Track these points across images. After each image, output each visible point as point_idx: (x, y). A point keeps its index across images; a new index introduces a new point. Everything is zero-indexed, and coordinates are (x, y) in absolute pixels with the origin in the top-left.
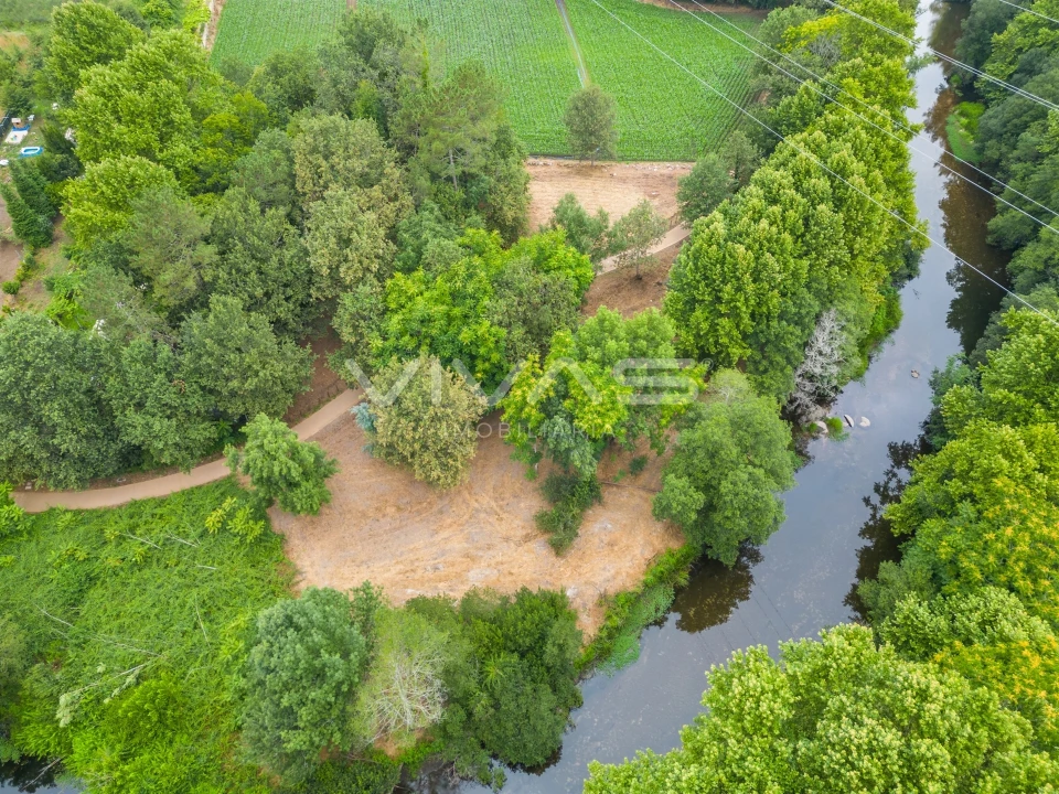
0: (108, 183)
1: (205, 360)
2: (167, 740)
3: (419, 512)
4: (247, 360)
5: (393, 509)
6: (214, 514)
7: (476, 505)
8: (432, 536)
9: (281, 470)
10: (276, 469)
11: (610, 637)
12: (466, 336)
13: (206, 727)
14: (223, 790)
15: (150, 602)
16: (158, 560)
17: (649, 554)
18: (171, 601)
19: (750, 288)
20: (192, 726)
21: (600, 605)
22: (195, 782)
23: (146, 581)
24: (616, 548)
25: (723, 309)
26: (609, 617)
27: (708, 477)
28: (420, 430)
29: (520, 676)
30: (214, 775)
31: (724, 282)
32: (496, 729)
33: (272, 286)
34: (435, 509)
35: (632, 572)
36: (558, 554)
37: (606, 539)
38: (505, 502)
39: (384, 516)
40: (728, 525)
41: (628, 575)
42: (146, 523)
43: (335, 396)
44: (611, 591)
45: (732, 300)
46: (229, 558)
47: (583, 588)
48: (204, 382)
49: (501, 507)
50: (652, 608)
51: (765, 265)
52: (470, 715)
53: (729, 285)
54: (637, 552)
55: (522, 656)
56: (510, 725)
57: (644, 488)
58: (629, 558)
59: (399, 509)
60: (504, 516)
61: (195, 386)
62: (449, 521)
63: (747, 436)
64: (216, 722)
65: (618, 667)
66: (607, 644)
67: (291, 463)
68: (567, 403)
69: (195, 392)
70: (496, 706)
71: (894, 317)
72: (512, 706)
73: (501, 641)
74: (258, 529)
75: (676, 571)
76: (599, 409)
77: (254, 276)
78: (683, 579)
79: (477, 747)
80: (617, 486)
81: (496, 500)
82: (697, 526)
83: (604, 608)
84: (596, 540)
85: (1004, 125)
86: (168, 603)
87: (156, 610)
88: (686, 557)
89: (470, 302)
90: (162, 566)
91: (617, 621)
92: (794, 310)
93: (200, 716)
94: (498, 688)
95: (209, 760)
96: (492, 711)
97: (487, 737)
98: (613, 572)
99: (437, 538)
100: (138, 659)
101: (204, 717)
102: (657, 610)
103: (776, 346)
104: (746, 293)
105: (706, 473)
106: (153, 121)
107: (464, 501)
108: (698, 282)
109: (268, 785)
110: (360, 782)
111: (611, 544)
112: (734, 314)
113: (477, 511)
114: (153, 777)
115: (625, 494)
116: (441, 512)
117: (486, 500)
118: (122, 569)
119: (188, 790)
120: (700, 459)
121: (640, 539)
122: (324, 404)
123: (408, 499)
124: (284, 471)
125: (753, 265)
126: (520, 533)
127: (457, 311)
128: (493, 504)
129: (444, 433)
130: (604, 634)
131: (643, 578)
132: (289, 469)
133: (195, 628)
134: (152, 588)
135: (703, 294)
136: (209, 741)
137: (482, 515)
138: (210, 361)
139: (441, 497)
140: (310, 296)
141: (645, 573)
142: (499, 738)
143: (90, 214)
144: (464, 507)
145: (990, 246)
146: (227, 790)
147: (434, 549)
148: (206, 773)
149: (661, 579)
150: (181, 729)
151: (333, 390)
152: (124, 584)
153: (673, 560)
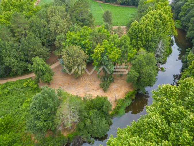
0: (8, 15)
1: (25, 47)
2: (8, 133)
3: (73, 85)
4: (35, 47)
5: (67, 84)
6: (25, 83)
7: (86, 83)
8: (76, 89)
9: (41, 68)
10: (40, 68)
11: (118, 109)
12: (83, 42)
13: (18, 130)
14: (21, 145)
15: (8, 102)
16: (11, 94)
17: (126, 92)
18: (13, 102)
19: (145, 33)
20: (15, 129)
21: (115, 102)
22: (14, 143)
23: (8, 98)
24: (118, 91)
25: (139, 39)
26: (118, 104)
27: (139, 70)
28: (74, 59)
29: (97, 115)
30: (19, 141)
31: (139, 33)
32: (92, 128)
33: (42, 35)
34: (77, 84)
35: (122, 95)
36: (105, 92)
37: (116, 89)
38: (92, 83)
39: (65, 85)
40: (145, 80)
41: (121, 96)
42: (9, 86)
43: (55, 63)
44: (118, 99)
45: (141, 37)
46: (28, 93)
47: (111, 99)
48: (25, 52)
49: (92, 84)
50: (127, 103)
51: (148, 29)
52: (85, 125)
53: (140, 33)
54: (123, 91)
55: (98, 110)
56: (95, 127)
57: (123, 80)
58: (121, 93)
59: (68, 84)
60: (92, 85)
61: (22, 53)
62: (80, 86)
63: (148, 60)
64: (21, 128)
65: (120, 116)
66: (118, 110)
67: (43, 67)
68: (107, 54)
69: (22, 54)
70: (92, 122)
71: (171, 51)
72: (96, 122)
73: (93, 106)
74: (36, 86)
75: (132, 95)
76: (114, 53)
77: (37, 32)
78: (134, 97)
79: (87, 133)
80: (117, 79)
81: (90, 82)
82: (136, 84)
83: (116, 102)
84: (113, 89)
85: (186, 19)
86: (12, 102)
87: (9, 103)
88: (134, 92)
89: (84, 37)
90: (12, 95)
91: (119, 105)
92: (154, 39)
93: (17, 127)
94: (92, 117)
95: (18, 137)
96: (91, 123)
97: (90, 130)
98: (118, 95)
99: (77, 90)
100: (3, 114)
101: (18, 127)
102: (128, 104)
103: (150, 47)
104: (144, 35)
105: (139, 69)
106: (19, 8)
107: (83, 82)
108: (133, 34)
109: (33, 143)
110: (57, 141)
111: (117, 90)
112: (142, 40)
113: (86, 84)
114: (2, 141)
115: (119, 80)
116: (78, 84)
117: (88, 82)
118: (2, 95)
119: (12, 145)
120: (137, 65)
121: (123, 89)
122: (52, 64)
123: (71, 82)
124: (42, 69)
125: (145, 28)
126: (96, 88)
127: (82, 39)
128: (90, 83)
129: (79, 60)
130: (117, 108)
131: (124, 97)
132: (43, 68)
133: (18, 108)
134: (9, 99)
135: (134, 36)
136: (19, 133)
137: (87, 85)
138: (26, 47)
139: (78, 82)
140: (50, 39)
141: (125, 95)
142: (93, 130)
143: (3, 21)
144: (83, 83)
145: (186, 40)
146: (22, 145)
147: (76, 92)
148: (17, 140)
149: (129, 97)
150: (12, 130)
151: (54, 62)
152: (2, 98)
153: (131, 93)
